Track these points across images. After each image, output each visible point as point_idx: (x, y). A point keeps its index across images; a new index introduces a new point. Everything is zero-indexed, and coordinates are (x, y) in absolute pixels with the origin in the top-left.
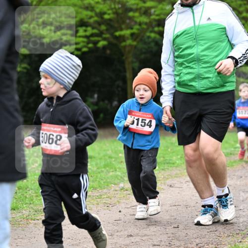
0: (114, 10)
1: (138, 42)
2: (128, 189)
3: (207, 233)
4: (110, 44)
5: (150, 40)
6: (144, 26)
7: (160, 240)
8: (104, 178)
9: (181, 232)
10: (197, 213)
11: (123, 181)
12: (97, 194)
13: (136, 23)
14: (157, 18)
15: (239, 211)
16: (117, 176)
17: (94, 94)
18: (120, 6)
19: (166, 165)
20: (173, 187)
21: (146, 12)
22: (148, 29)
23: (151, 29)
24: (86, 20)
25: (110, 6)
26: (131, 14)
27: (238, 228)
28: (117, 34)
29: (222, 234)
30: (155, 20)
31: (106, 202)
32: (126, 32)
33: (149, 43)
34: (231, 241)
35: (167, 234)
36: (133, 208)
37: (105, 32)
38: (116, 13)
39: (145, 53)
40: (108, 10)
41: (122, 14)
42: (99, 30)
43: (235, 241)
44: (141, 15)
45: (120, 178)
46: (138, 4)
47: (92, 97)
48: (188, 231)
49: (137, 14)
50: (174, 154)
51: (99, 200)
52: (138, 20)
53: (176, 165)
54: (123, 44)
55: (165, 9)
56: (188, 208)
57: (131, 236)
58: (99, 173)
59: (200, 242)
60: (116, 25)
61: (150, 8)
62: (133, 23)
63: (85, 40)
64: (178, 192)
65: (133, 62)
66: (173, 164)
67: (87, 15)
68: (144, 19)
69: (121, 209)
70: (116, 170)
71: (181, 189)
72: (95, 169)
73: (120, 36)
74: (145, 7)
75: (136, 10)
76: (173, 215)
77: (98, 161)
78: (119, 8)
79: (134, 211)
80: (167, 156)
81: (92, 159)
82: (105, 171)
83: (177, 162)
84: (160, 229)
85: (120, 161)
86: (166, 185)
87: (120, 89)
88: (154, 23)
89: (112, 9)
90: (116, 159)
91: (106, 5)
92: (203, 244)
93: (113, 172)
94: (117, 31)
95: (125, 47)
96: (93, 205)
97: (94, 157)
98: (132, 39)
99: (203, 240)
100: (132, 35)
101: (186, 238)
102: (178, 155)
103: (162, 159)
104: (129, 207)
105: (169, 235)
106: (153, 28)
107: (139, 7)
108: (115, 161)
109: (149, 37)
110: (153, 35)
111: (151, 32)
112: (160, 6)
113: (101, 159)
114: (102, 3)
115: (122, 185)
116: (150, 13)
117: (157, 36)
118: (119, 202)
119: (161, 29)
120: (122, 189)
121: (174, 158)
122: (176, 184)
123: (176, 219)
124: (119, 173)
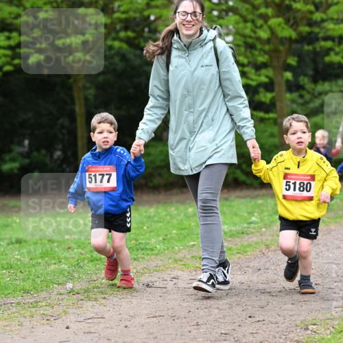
2: (80, 292)
5: (113, 52)
8: (41, 274)
10: (189, 328)
11: (71, 279)
12: (31, 301)
14: (123, 16)
15: (257, 323)
16: (61, 272)
17: (24, 139)
19: (140, 252)
20: (151, 287)
21: (106, 8)
22: (109, 34)
24: (9, 21)
30: (120, 20)
31: (46, 312)
36: (90, 321)
45: (66, 274)
47: (21, 144)
50: (153, 234)
51: (33, 310)
53: (156, 252)
55: (136, 2)
56: (177, 321)
58: (34, 266)
61: (112, 1)
63: (8, 52)
64: (159, 294)
65: (85, 88)
66: (152, 250)
67: (10, 13)
69: (68, 324)
70: (60, 262)
71: (164, 290)
72: (27, 260)
75: (90, 4)
76: (151, 331)
77: (32, 248)
79: (90, 327)
80: (142, 237)
81: (22, 245)
82: (43, 262)
83: (158, 247)
85: (67, 247)
86: (141, 285)
87: (64, 131)
88: (119, 26)
89: (50, 3)
90: (60, 243)
93: (55, 264)
96: (25, 317)
97: (25, 241)
102: (159, 236)
103: (133, 242)
104: (82, 319)
106: (118, 32)
108: (58, 247)
109: (111, 48)
110: (117, 44)
111: (114, 39)
113: (36, 243)
115: (70, 285)
116: (113, 8)
117: (125, 46)
118: (66, 313)
119: (130, 34)
120: (71, 291)
121: (153, 240)
122: (156, 282)
123: (156, 338)
124: (66, 267)
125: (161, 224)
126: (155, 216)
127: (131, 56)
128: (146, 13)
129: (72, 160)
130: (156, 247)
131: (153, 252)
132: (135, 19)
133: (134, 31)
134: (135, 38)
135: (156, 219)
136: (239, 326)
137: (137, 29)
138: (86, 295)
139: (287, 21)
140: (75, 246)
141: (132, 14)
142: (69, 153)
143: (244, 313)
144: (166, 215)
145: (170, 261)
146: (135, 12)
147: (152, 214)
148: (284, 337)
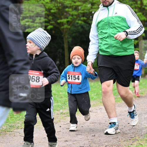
0: (57, 7)
1: (71, 26)
3: (112, 139)
4: (55, 27)
5: (78, 25)
6: (75, 17)
7: (84, 143)
9: (96, 138)
10: (106, 128)
13: (70, 15)
14: (82, 12)
16: (58, 106)
18: (60, 5)
20: (91, 112)
21: (76, 8)
22: (77, 18)
23: (79, 18)
25: (55, 5)
26: (67, 9)
27: (130, 136)
28: (59, 21)
29: (121, 139)
30: (81, 13)
32: (64, 20)
33: (78, 27)
34: (126, 144)
35: (88, 140)
36: (68, 124)
37: (51, 20)
38: (58, 9)
39: (75, 33)
40: (54, 7)
41: (61, 9)
42: (48, 19)
43: (128, 144)
44: (73, 10)
45: (60, 107)
46: (71, 4)
48: (101, 138)
49: (70, 10)
50: (92, 92)
52: (71, 13)
54: (62, 27)
55: (87, 7)
56: (101, 125)
57: (67, 141)
59: (107, 145)
60: (58, 16)
61: (78, 6)
62: (68, 15)
64: (94, 115)
65: (68, 38)
68: (75, 13)
69: (61, 125)
70: (58, 102)
71: (97, 113)
73: (60, 23)
74: (75, 5)
75: (70, 7)
76: (92, 129)
78: (60, 6)
79: (68, 127)
83: (94, 97)
84: (84, 137)
85: (60, 97)
87: (60, 54)
88: (81, 15)
89: (55, 7)
90: (58, 95)
91: (52, 4)
92: (110, 146)
93: (56, 103)
94: (58, 19)
95: (63, 29)
98: (67, 24)
99: (109, 143)
100: (68, 22)
101: (99, 142)
102: (95, 93)
104: (66, 124)
105: (89, 141)
106: (80, 18)
107: (71, 5)
108: (57, 97)
109: (77, 23)
110: (80, 22)
111: (79, 20)
112: (84, 5)
114: (50, 3)
115: (61, 111)
116: (79, 9)
117: (83, 23)
118: (60, 121)
119: (85, 18)
120: (62, 113)
121: (93, 95)
122: (93, 110)
123: (93, 131)
124: (60, 104)
125: (95, 89)
126: (93, 86)
127: (85, 27)
128: (91, 11)
129: (63, 65)
130: (93, 97)
131: (93, 99)
132: (87, 13)
133: (86, 17)
134: (86, 20)
135: (94, 87)
136: (124, 127)
137: (88, 16)
138: (67, 114)
139: (143, 14)
140: (64, 96)
141: (86, 11)
142: (62, 62)
143: (126, 122)
144: (98, 86)
145: (99, 102)
146: (87, 10)
147: (92, 85)
148: (141, 131)
